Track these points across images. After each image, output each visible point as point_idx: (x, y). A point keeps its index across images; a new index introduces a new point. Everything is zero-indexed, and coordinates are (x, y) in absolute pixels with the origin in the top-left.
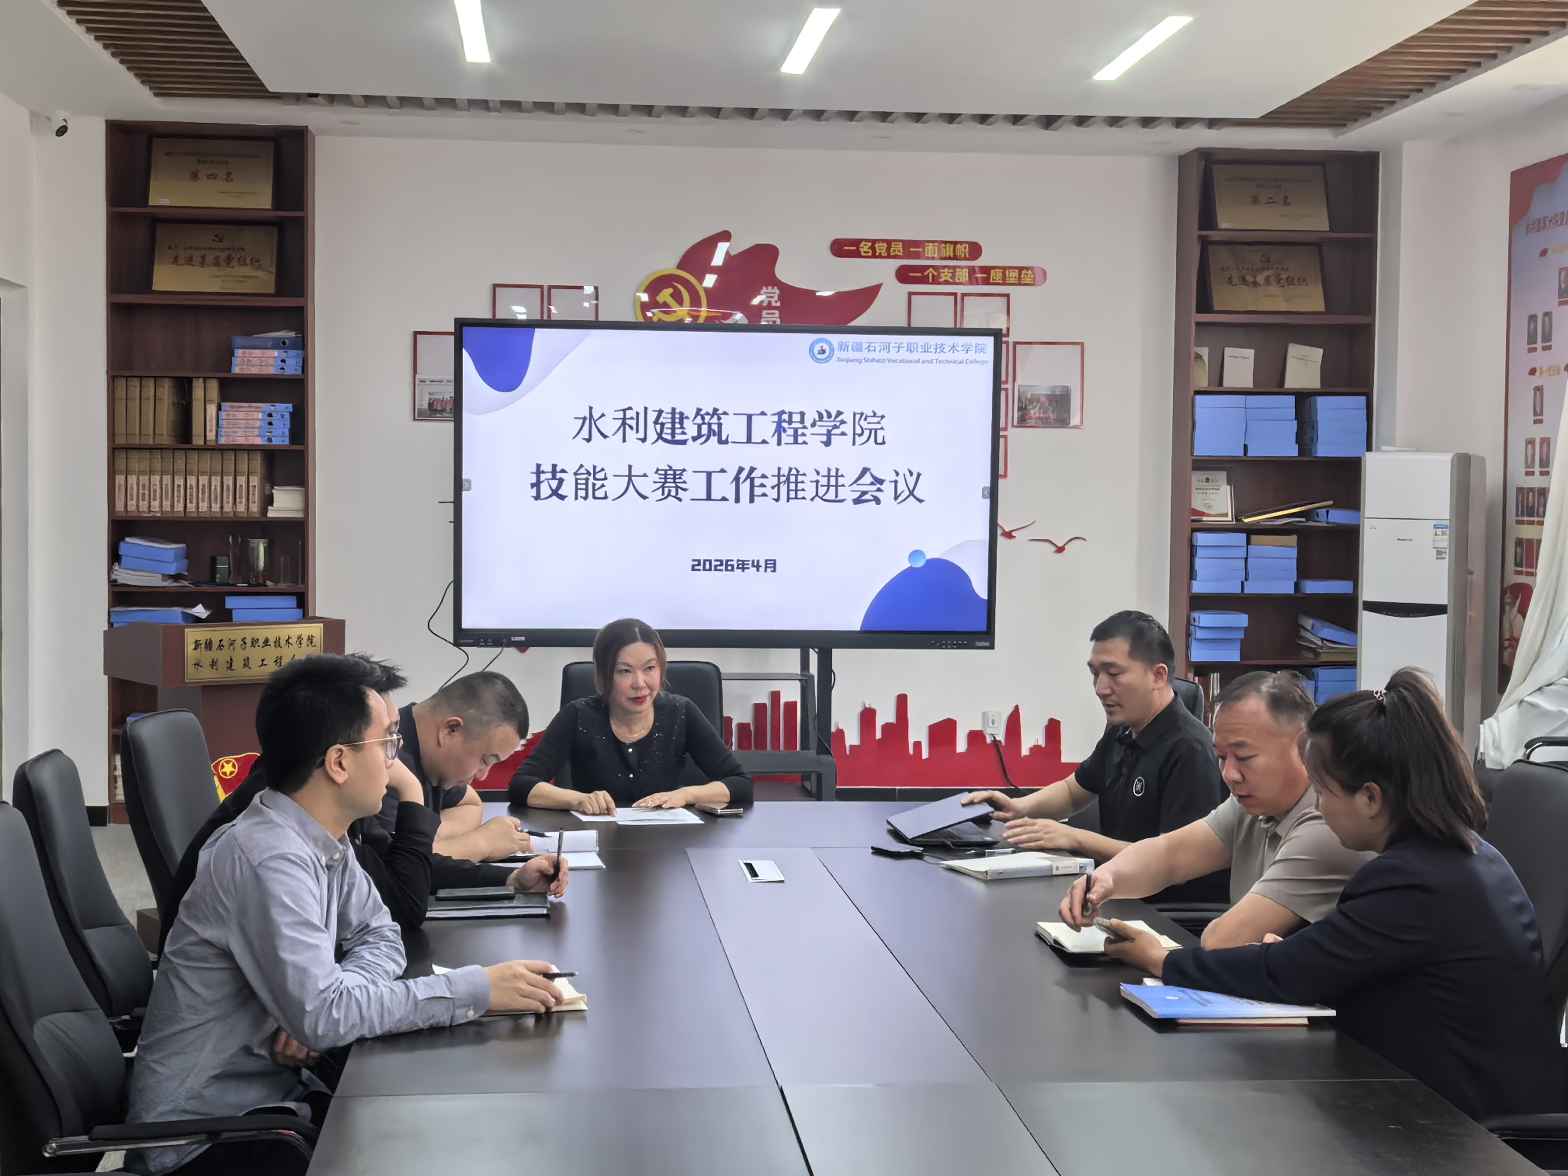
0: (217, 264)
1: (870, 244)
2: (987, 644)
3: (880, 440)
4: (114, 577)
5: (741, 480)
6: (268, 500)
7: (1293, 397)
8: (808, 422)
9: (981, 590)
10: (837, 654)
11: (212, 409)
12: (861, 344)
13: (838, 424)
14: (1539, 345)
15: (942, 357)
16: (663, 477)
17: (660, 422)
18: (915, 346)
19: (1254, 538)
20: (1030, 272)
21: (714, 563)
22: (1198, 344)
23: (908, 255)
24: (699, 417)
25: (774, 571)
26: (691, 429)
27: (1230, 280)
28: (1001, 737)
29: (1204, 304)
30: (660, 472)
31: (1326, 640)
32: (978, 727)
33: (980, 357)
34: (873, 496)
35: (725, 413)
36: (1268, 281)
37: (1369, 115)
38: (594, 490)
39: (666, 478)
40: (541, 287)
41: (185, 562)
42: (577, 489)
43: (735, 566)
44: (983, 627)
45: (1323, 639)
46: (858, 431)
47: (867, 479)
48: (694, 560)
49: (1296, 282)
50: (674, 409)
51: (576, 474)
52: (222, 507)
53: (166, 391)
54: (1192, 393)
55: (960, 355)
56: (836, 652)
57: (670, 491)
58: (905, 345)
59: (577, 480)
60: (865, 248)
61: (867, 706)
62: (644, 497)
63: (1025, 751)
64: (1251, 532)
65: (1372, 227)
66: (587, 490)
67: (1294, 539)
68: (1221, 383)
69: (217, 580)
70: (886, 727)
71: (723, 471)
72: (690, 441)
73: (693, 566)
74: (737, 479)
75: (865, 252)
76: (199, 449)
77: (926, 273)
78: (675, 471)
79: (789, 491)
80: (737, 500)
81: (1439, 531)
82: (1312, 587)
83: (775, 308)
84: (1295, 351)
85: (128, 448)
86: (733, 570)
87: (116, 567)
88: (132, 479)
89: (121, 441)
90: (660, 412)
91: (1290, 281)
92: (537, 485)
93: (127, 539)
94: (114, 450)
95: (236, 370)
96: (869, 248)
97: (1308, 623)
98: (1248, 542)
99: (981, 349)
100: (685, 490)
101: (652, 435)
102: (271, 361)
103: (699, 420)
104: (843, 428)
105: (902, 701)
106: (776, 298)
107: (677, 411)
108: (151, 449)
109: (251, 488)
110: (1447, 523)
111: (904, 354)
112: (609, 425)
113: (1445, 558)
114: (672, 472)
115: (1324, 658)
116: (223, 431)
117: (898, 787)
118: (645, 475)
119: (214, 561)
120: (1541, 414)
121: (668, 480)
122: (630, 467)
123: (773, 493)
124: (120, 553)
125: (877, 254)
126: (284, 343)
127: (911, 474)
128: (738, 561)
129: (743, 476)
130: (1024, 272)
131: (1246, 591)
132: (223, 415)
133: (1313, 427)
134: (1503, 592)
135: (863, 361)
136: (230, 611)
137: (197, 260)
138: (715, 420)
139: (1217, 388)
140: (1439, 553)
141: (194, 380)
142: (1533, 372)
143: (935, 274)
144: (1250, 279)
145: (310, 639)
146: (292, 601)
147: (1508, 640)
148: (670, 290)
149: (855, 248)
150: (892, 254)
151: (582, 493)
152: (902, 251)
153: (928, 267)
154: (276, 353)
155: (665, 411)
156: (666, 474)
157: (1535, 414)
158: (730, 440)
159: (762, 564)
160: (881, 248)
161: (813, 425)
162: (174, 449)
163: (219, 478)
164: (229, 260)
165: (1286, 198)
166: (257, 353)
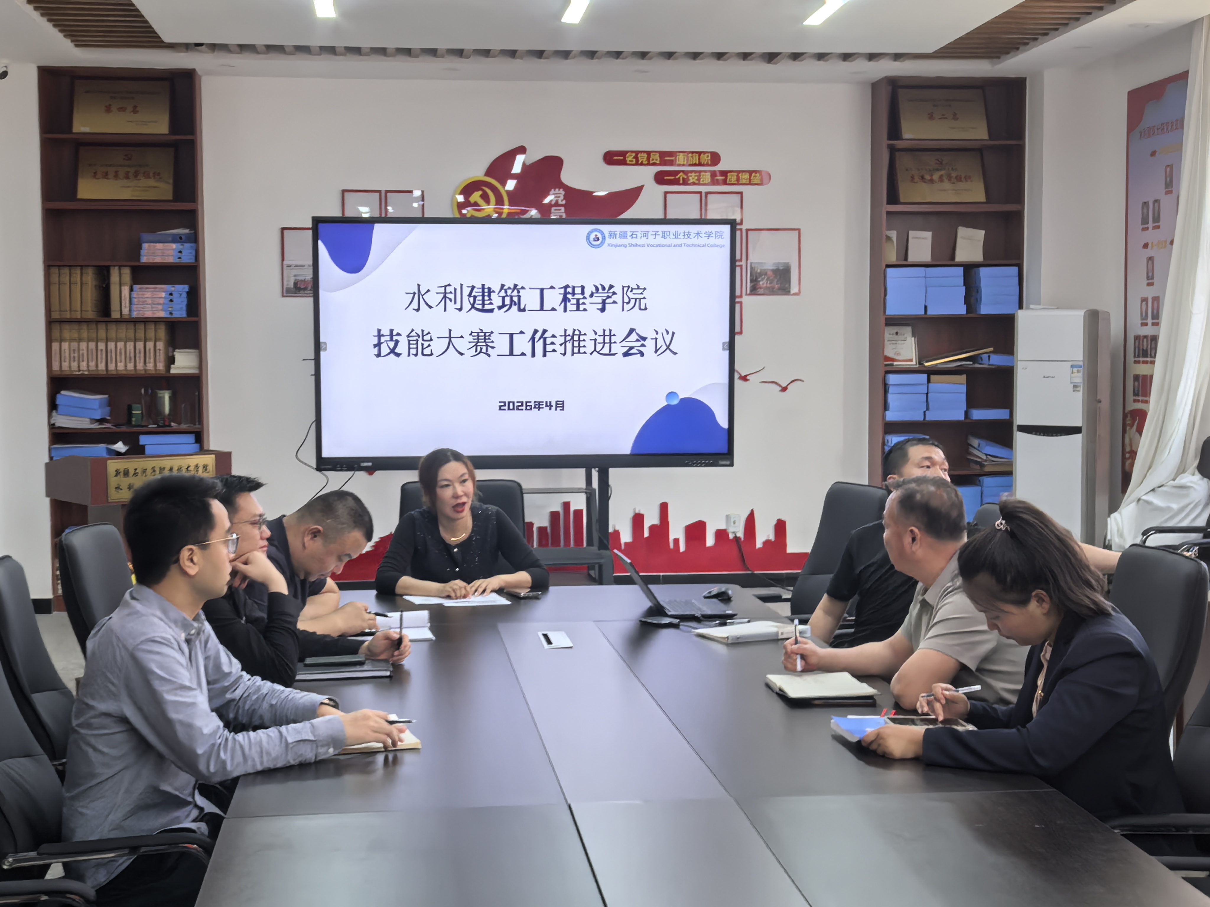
0: (127, 177)
1: (634, 155)
2: (728, 463)
3: (643, 307)
4: (52, 422)
5: (536, 340)
6: (171, 360)
7: (962, 269)
8: (587, 293)
9: (723, 422)
10: (613, 472)
11: (126, 290)
12: (626, 233)
13: (610, 295)
14: (1151, 225)
15: (688, 241)
16: (476, 338)
17: (472, 295)
18: (668, 234)
19: (933, 377)
20: (758, 175)
21: (516, 404)
22: (889, 229)
23: (663, 163)
24: (503, 291)
25: (563, 410)
26: (497, 300)
27: (912, 179)
28: (741, 534)
29: (893, 197)
30: (473, 334)
31: (990, 455)
32: (722, 527)
33: (719, 242)
34: (638, 350)
35: (523, 288)
36: (941, 179)
37: (1018, 49)
38: (423, 349)
39: (478, 339)
40: (380, 192)
41: (108, 409)
42: (409, 348)
43: (533, 406)
44: (725, 450)
45: (986, 455)
46: (626, 300)
47: (634, 337)
48: (500, 402)
49: (963, 179)
50: (483, 285)
51: (408, 336)
52: (135, 366)
53: (90, 277)
54: (884, 267)
55: (703, 240)
56: (611, 471)
57: (481, 349)
58: (660, 233)
59: (409, 341)
60: (630, 158)
61: (637, 512)
62: (462, 354)
63: (759, 544)
64: (931, 372)
65: (1021, 136)
66: (417, 348)
67: (963, 378)
68: (906, 258)
69: (133, 423)
70: (652, 528)
71: (522, 332)
72: (496, 310)
73: (500, 406)
74: (533, 338)
75: (630, 161)
76: (117, 321)
77: (677, 177)
78: (485, 333)
79: (573, 347)
80: (533, 355)
81: (1075, 370)
82: (978, 414)
83: (561, 205)
84: (963, 232)
85: (62, 322)
86: (531, 409)
87: (54, 413)
88: (65, 345)
89: (56, 315)
90: (473, 288)
91: (959, 179)
92: (378, 345)
93: (63, 392)
94: (50, 323)
95: (144, 259)
96: (634, 158)
97: (975, 442)
98: (929, 381)
99: (719, 235)
100: (493, 348)
101: (467, 306)
102: (171, 252)
103: (503, 293)
104: (614, 298)
105: (664, 507)
106: (562, 197)
107: (486, 287)
108: (79, 322)
109: (158, 351)
110: (1081, 363)
111: (659, 240)
112: (433, 298)
113: (1079, 391)
114: (483, 334)
115: (987, 469)
116: (134, 307)
117: (662, 574)
118: (462, 337)
119: (130, 408)
120: (1152, 278)
121: (480, 341)
122: (450, 331)
123: (561, 349)
124: (57, 403)
125: (640, 162)
126: (181, 238)
127: (668, 333)
128: (535, 402)
129: (537, 336)
130: (753, 174)
131: (928, 419)
132: (134, 294)
133: (978, 292)
134: (1125, 416)
135: (628, 246)
136: (143, 447)
137: (111, 174)
138: (515, 293)
139: (904, 263)
140: (1075, 386)
141: (112, 268)
142: (1146, 246)
143: (685, 177)
144: (928, 177)
145: (205, 467)
146: (191, 438)
147: (1128, 453)
148: (480, 193)
149: (622, 158)
150: (651, 162)
151: (413, 351)
152: (659, 159)
153: (678, 172)
154: (174, 246)
155: (476, 287)
156: (478, 336)
157: (1148, 278)
158: (527, 309)
159: (554, 404)
160: (643, 158)
161: (592, 295)
162: (97, 322)
163: (132, 344)
164: (136, 174)
165: (955, 114)
166: (159, 246)
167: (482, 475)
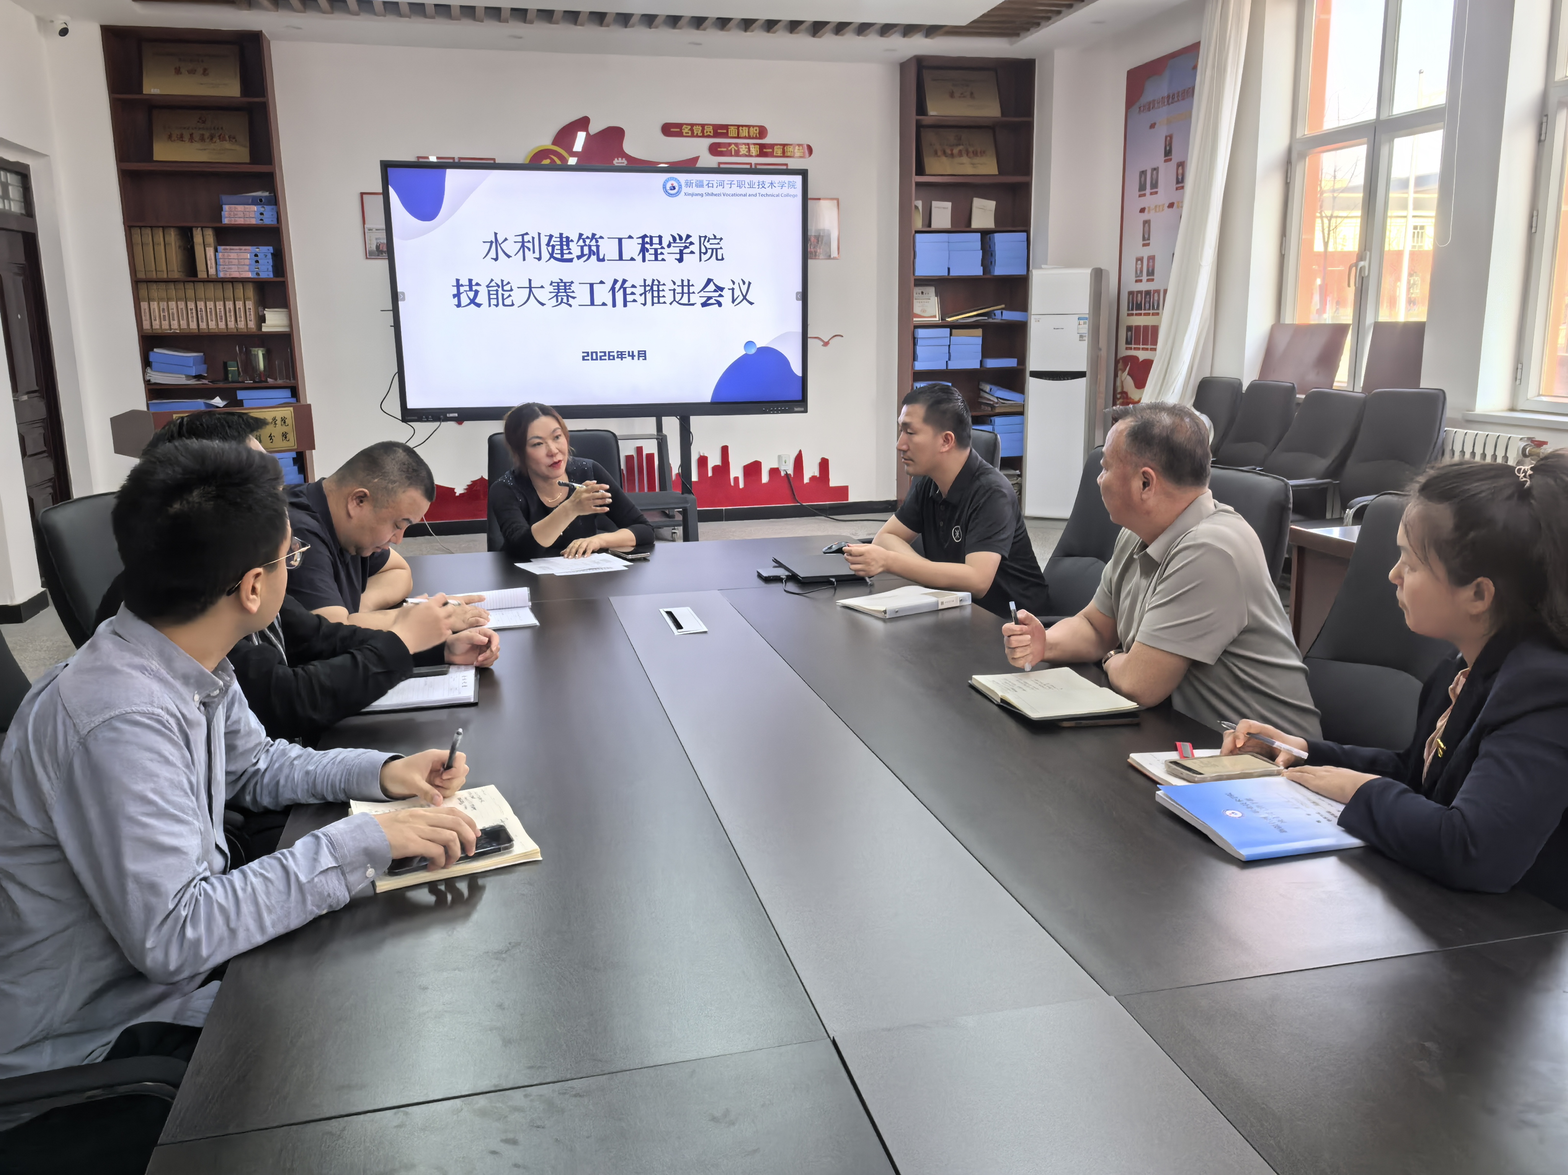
0: (202, 139)
1: (689, 127)
2: (802, 409)
3: (720, 257)
4: (148, 378)
5: (617, 290)
6: (262, 319)
7: (979, 234)
8: (665, 244)
9: (797, 368)
10: (694, 420)
11: (210, 251)
12: (702, 182)
13: (688, 245)
14: (1148, 191)
15: (763, 191)
16: (556, 288)
17: (551, 244)
18: (743, 183)
19: (954, 331)
20: (800, 147)
21: (599, 354)
22: (917, 199)
23: (716, 135)
24: (581, 240)
25: (645, 359)
26: (575, 250)
27: (936, 153)
28: (791, 471)
29: (920, 171)
30: (554, 284)
31: (1001, 399)
32: (775, 466)
33: (792, 191)
34: (715, 300)
35: (601, 237)
36: (960, 154)
37: (1038, 24)
38: (503, 300)
39: (558, 289)
41: (204, 367)
42: (490, 299)
43: (616, 356)
44: (800, 398)
45: (997, 398)
46: (703, 250)
47: (711, 287)
48: (583, 352)
49: (979, 154)
50: (561, 234)
51: (488, 286)
52: (227, 325)
53: (173, 237)
54: (914, 232)
55: (776, 190)
56: (692, 418)
57: (562, 299)
58: (736, 182)
59: (489, 291)
60: (686, 130)
61: (702, 455)
62: (543, 304)
63: (806, 480)
64: (953, 327)
65: (1030, 113)
66: (497, 298)
67: (979, 332)
68: (930, 225)
69: (230, 379)
70: (715, 468)
71: (602, 282)
72: (575, 259)
73: (583, 357)
74: (613, 289)
75: (686, 133)
76: (204, 281)
77: (729, 149)
78: (565, 283)
79: (653, 297)
80: (614, 305)
81: (1082, 322)
82: (992, 363)
84: (978, 203)
85: (148, 281)
86: (614, 359)
87: (149, 370)
88: (154, 305)
89: (141, 275)
90: (551, 237)
91: (975, 154)
92: (458, 295)
93: (155, 350)
94: (137, 283)
95: (226, 221)
96: (689, 130)
97: (987, 388)
98: (951, 335)
99: (792, 185)
100: (574, 298)
101: (545, 255)
102: (252, 215)
103: (581, 243)
104: (692, 248)
105: (725, 450)
107: (564, 236)
108: (166, 281)
109: (247, 310)
110: (1087, 316)
111: (735, 189)
112: (511, 247)
113: (1084, 340)
114: (563, 284)
115: (997, 411)
116: (220, 268)
118: (542, 287)
119: (225, 365)
120: (1149, 239)
121: (561, 291)
122: (530, 281)
123: (641, 300)
124: (151, 360)
126: (261, 200)
127: (744, 283)
128: (618, 352)
129: (618, 286)
131: (950, 367)
132: (220, 255)
133: (992, 255)
134: (1117, 362)
135: (704, 195)
136: (241, 401)
137: (186, 137)
138: (594, 242)
139: (928, 229)
140: (1081, 336)
141: (194, 229)
142: (1142, 210)
143: (736, 149)
144: (949, 152)
145: (284, 420)
146: (287, 393)
147: (1120, 393)
148: (548, 161)
149: (679, 130)
150: (706, 134)
151: (494, 302)
152: (712, 131)
153: (730, 144)
154: (255, 208)
155: (555, 236)
156: (558, 286)
157: (1144, 239)
158: (606, 258)
159: (636, 353)
160: (698, 130)
161: (669, 246)
162: (184, 282)
163: (222, 303)
164: (212, 137)
165: (972, 94)
166: (240, 208)
167: (574, 425)
